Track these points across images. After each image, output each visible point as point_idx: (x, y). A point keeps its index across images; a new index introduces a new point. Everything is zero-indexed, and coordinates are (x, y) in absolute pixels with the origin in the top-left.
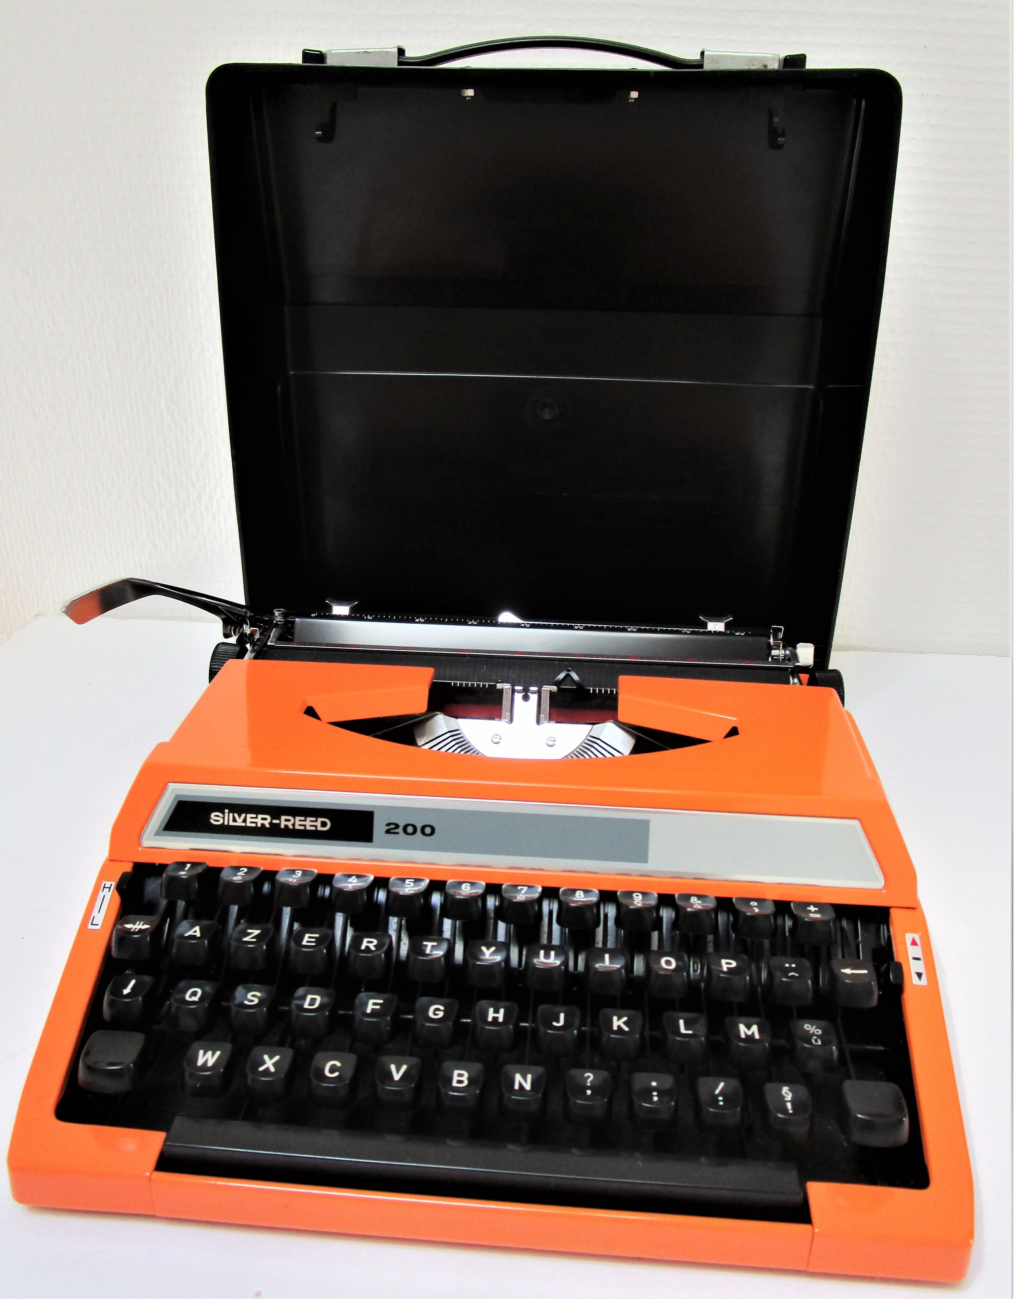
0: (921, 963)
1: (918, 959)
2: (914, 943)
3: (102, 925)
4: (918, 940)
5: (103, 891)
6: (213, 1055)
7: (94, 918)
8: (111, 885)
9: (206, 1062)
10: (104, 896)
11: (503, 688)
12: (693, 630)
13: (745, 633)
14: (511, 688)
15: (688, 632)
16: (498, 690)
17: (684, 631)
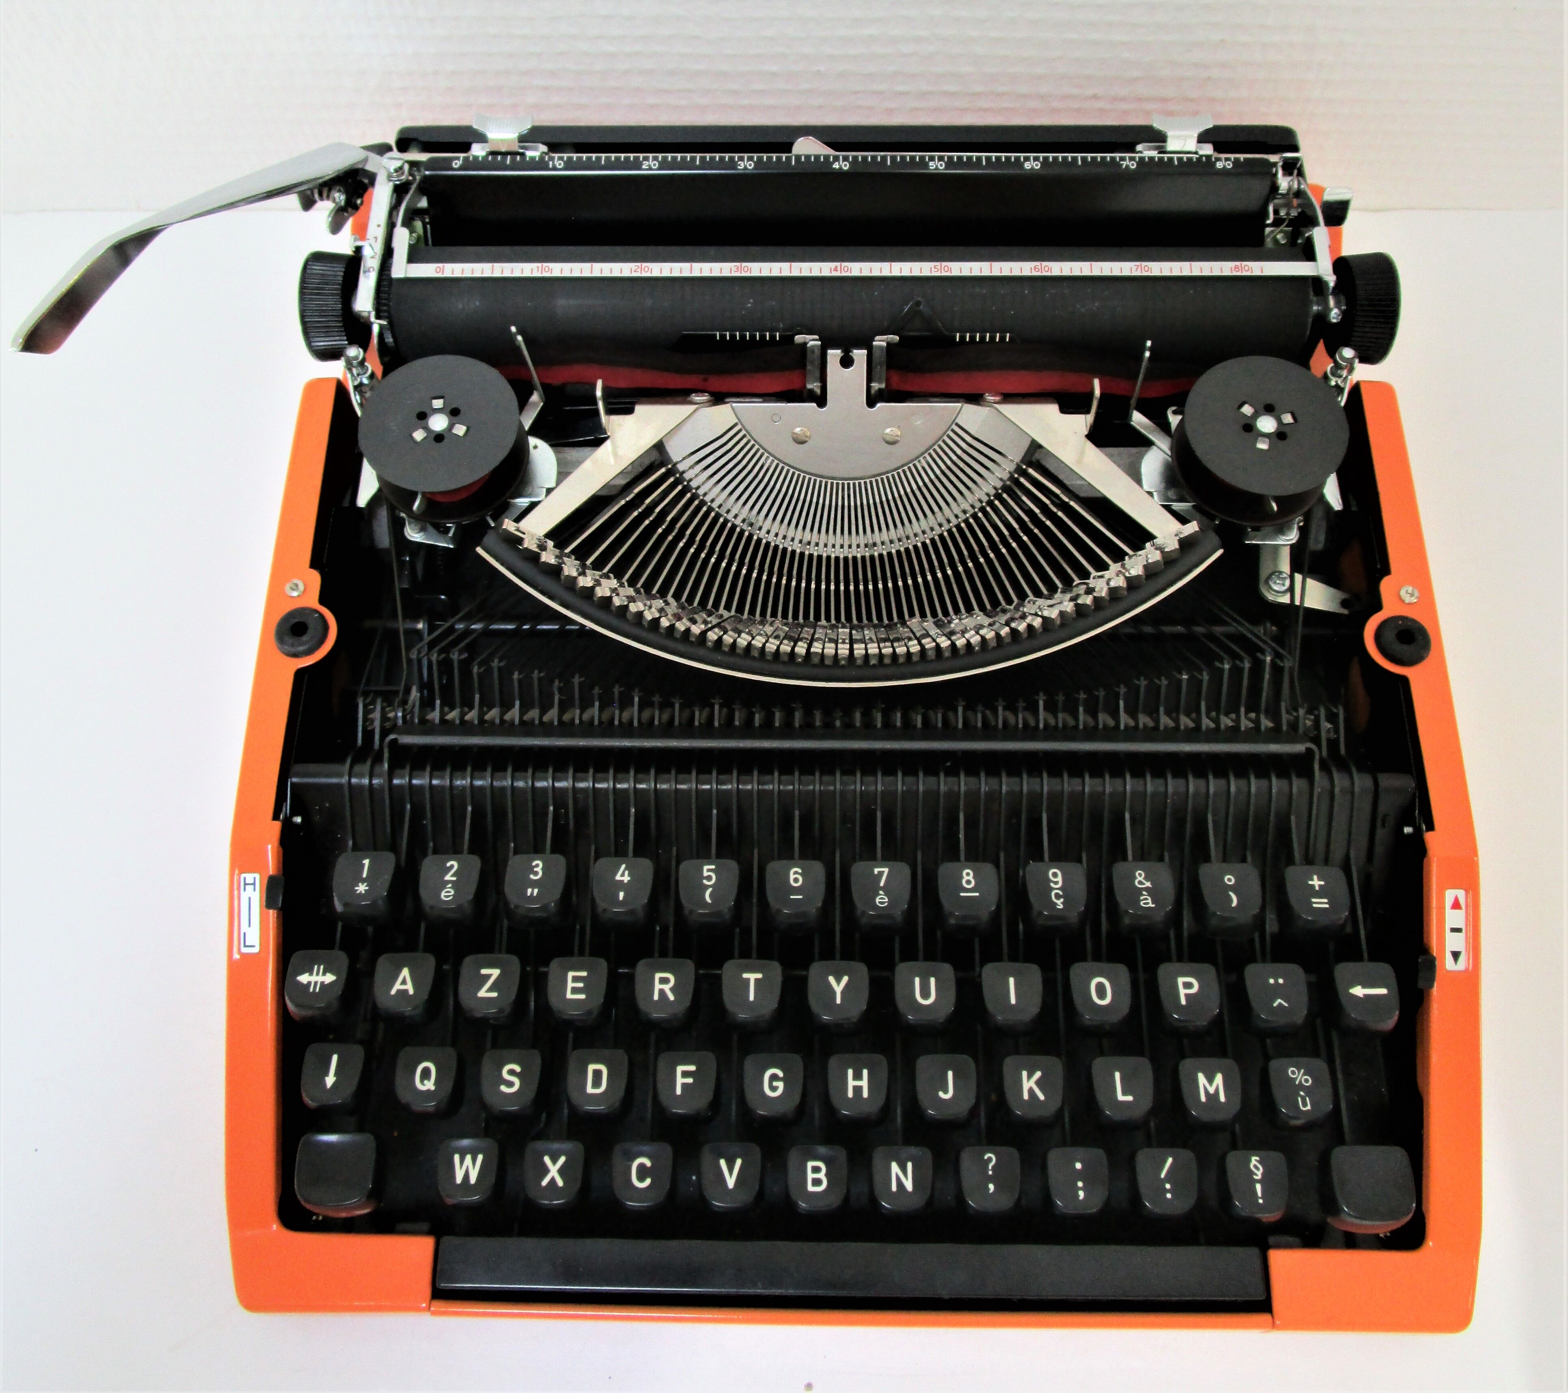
0: (1461, 936)
1: (1458, 930)
2: (1456, 905)
3: (261, 944)
4: (1462, 902)
5: (245, 890)
6: (474, 1161)
7: (245, 934)
8: (255, 878)
9: (466, 1176)
10: (250, 898)
11: (805, 344)
12: (1142, 159)
13: (1233, 162)
14: (819, 343)
15: (1133, 166)
16: (797, 344)
17: (1125, 163)
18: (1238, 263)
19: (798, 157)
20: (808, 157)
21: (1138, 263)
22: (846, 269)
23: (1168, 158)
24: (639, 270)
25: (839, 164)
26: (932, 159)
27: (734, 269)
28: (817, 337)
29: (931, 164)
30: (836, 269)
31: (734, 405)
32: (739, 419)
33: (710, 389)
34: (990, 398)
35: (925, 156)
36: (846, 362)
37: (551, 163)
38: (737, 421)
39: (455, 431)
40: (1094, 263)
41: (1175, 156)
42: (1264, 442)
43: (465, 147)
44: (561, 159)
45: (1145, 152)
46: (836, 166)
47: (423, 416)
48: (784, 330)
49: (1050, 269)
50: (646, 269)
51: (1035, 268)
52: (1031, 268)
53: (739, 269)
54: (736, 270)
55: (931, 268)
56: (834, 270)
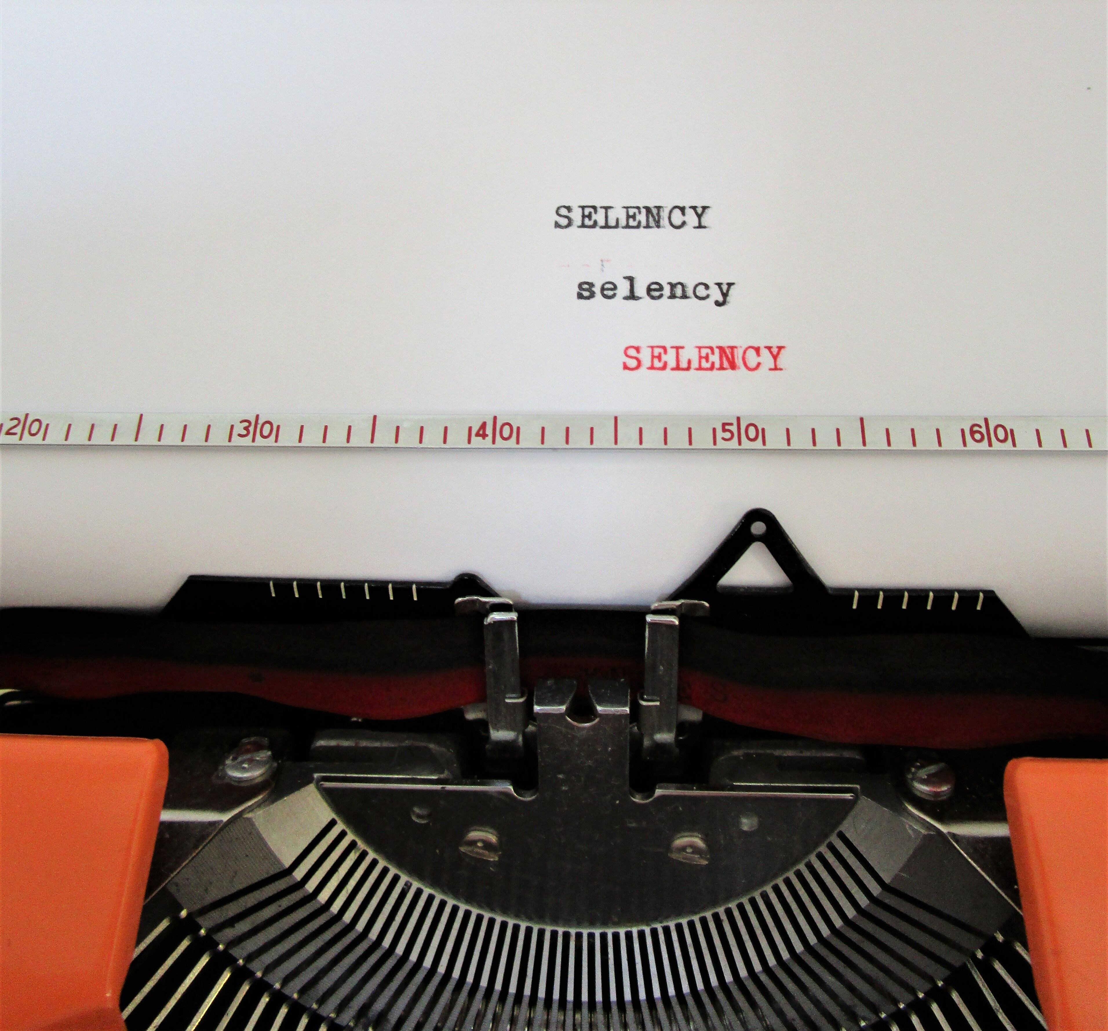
11: (480, 617)
24: (18, 430)
51: (972, 433)
52: (963, 431)
53: (251, 429)
54: (245, 432)
55: (714, 430)
56: (478, 435)
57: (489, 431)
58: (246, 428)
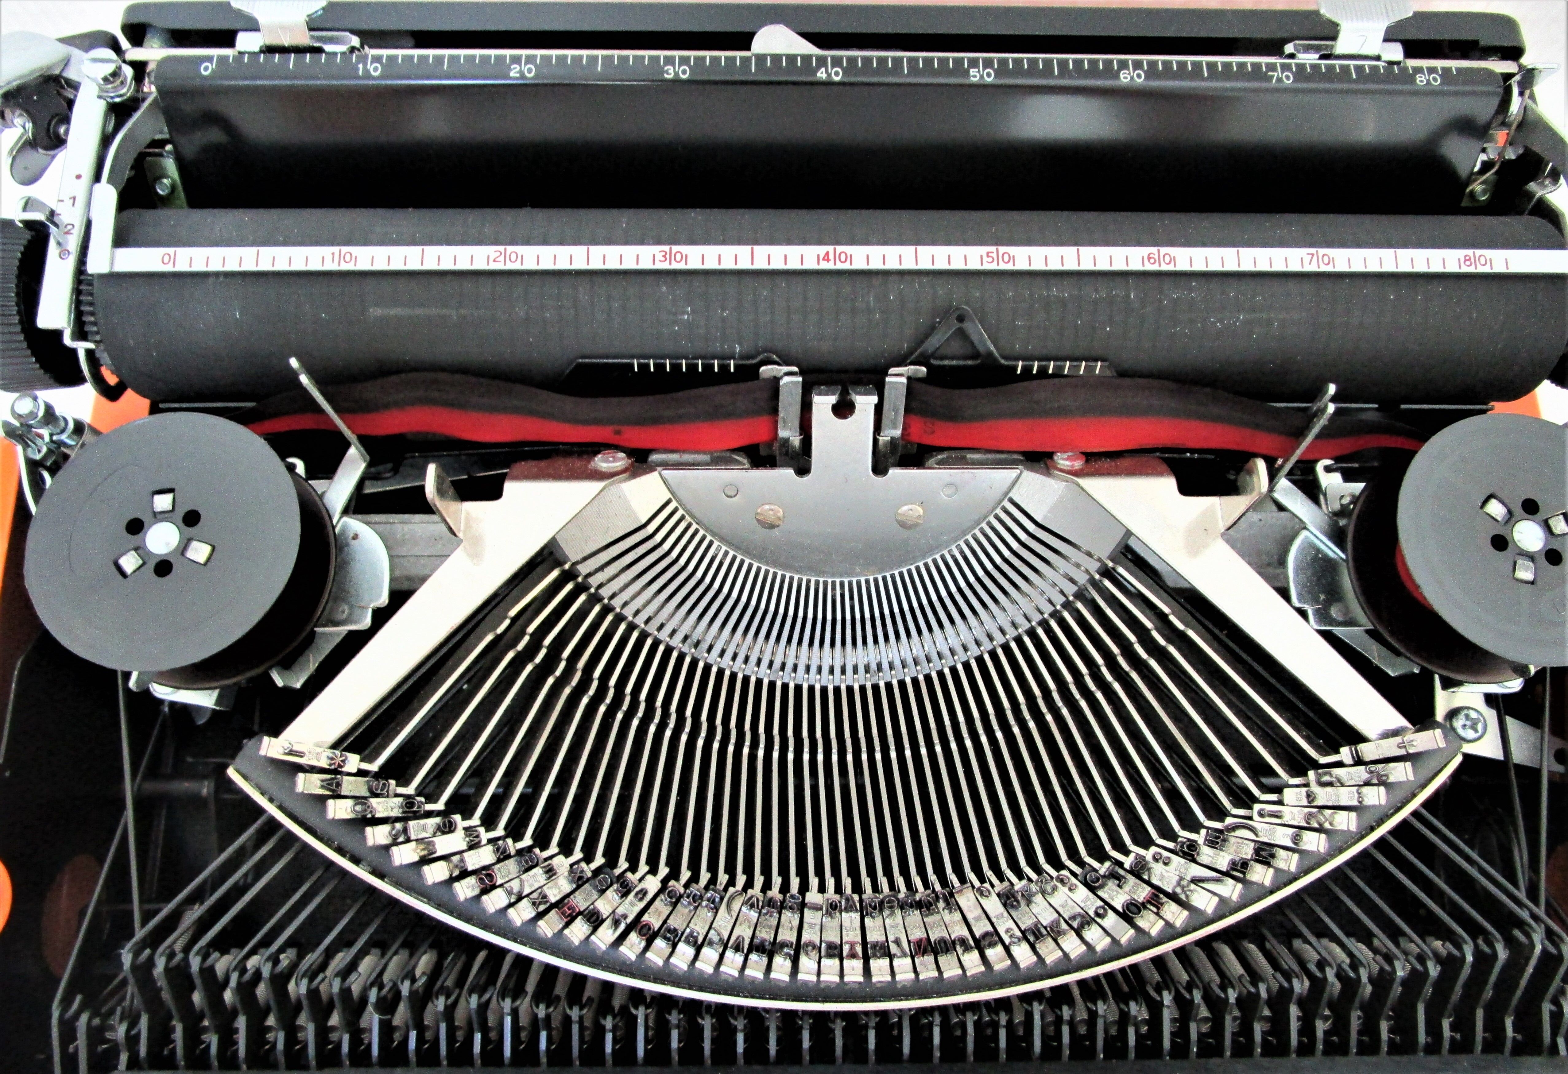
11: (776, 380)
12: (1301, 67)
13: (1440, 76)
14: (800, 379)
15: (1288, 80)
16: (764, 380)
17: (1276, 74)
18: (1469, 252)
19: (761, 58)
20: (776, 58)
21: (1313, 250)
22: (843, 258)
23: (1341, 66)
24: (502, 258)
25: (827, 71)
26: (974, 63)
27: (659, 256)
28: (795, 369)
29: (973, 72)
30: (826, 258)
31: (666, 473)
32: (672, 493)
33: (627, 444)
34: (1062, 460)
35: (963, 59)
36: (843, 409)
37: (361, 66)
38: (670, 496)
39: (191, 554)
40: (1242, 250)
41: (1352, 63)
42: (1527, 569)
43: (226, 38)
44: (377, 59)
45: (1300, 56)
46: (822, 75)
47: (136, 527)
48: (742, 358)
49: (1173, 260)
50: (513, 257)
51: (1149, 258)
52: (1143, 257)
53: (668, 256)
54: (663, 259)
55: (982, 257)
56: (824, 259)
57: (831, 257)
58: (664, 256)
